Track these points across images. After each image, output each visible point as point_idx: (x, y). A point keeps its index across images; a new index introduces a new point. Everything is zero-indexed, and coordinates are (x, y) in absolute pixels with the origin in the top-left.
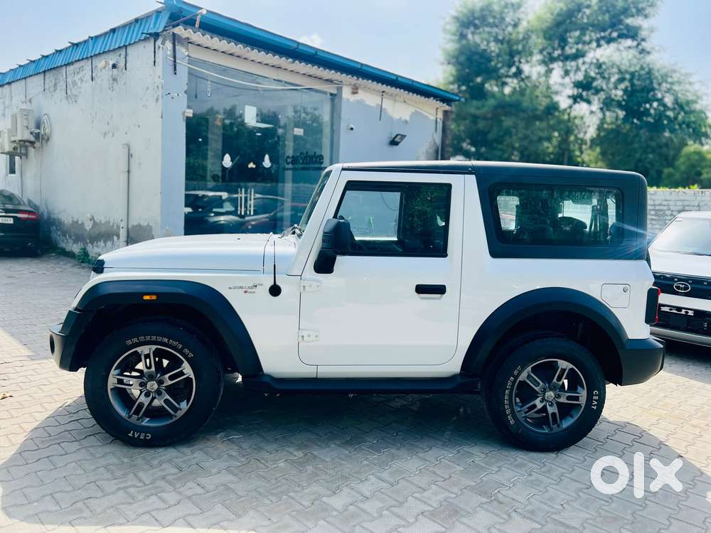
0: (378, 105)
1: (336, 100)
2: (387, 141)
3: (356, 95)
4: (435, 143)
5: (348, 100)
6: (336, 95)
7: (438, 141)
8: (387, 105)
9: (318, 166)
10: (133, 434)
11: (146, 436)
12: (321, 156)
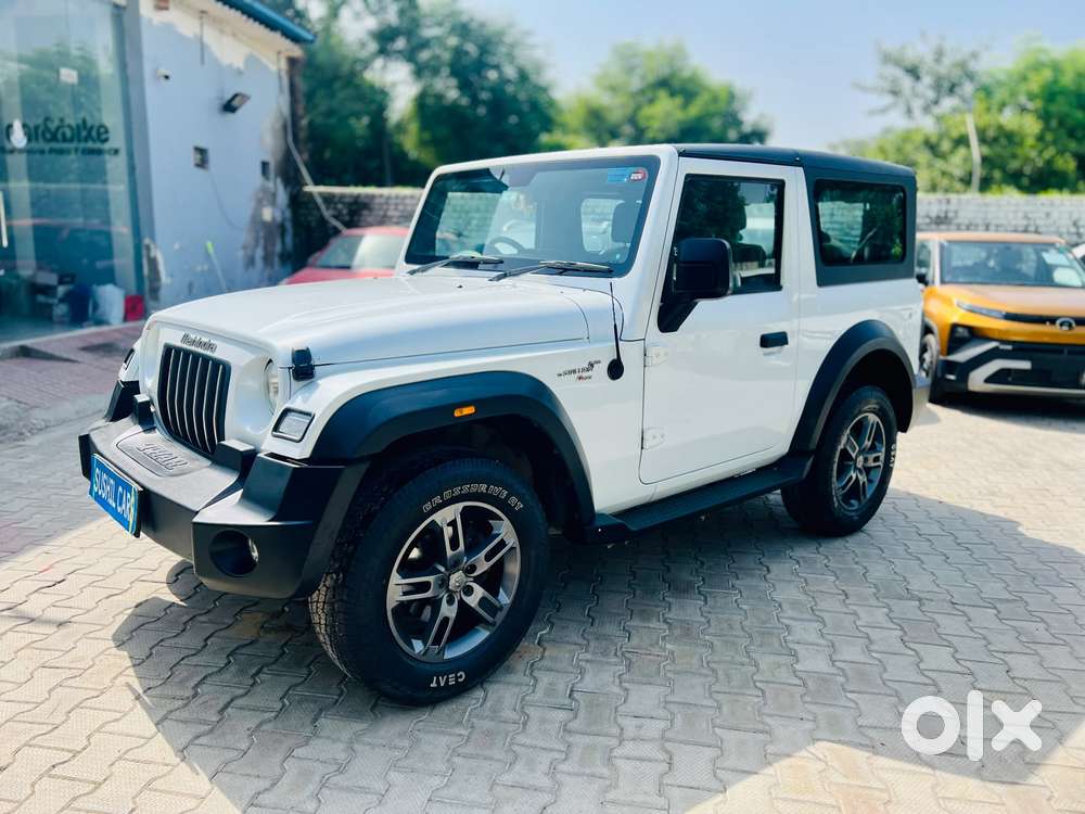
0: (196, 36)
1: (126, 18)
2: (217, 104)
3: (164, 13)
4: (281, 113)
5: (150, 21)
6: (124, 8)
7: (286, 110)
8: (210, 36)
9: (98, 145)
10: (438, 682)
11: (457, 678)
12: (102, 126)
